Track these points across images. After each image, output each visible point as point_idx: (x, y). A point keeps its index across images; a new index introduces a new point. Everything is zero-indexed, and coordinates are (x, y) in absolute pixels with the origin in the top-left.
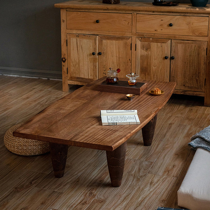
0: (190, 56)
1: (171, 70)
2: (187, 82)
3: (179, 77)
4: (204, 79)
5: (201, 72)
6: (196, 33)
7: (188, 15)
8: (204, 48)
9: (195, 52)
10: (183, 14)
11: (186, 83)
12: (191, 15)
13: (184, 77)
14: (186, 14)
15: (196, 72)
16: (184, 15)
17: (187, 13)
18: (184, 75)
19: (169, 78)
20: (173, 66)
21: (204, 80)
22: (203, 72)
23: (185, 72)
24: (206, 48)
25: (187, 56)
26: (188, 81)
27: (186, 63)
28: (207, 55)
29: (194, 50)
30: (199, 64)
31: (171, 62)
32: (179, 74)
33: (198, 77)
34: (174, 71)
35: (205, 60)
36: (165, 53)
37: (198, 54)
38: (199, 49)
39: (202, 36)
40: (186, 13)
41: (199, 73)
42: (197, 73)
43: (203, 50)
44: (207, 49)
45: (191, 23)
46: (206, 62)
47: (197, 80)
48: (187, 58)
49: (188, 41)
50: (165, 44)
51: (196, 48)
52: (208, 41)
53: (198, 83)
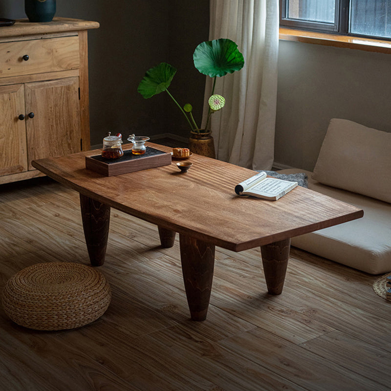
0: (56, 105)
1: (28, 138)
2: (55, 151)
3: (41, 147)
4: (80, 139)
5: (74, 131)
6: (63, 66)
7: (48, 36)
8: (74, 89)
9: (62, 98)
10: (40, 37)
11: (53, 153)
12: (52, 36)
13: (50, 145)
14: (44, 36)
15: (67, 131)
16: (42, 38)
17: (46, 34)
18: (49, 142)
19: (26, 152)
20: (30, 129)
21: (80, 141)
22: (77, 127)
23: (50, 135)
24: (78, 87)
25: (51, 108)
26: (57, 151)
27: (51, 120)
28: (80, 99)
29: (61, 95)
30: (70, 116)
31: (27, 124)
32: (41, 142)
33: (71, 139)
34: (32, 139)
35: (77, 109)
36: (17, 109)
37: (68, 101)
38: (68, 91)
39: (72, 69)
40: (44, 34)
41: (71, 132)
42: (68, 133)
43: (73, 93)
44: (79, 89)
45: (54, 51)
46: (80, 112)
47: (69, 144)
48: (51, 111)
49: (50, 82)
50: (15, 93)
51: (64, 92)
52: (79, 77)
53: (71, 148)
